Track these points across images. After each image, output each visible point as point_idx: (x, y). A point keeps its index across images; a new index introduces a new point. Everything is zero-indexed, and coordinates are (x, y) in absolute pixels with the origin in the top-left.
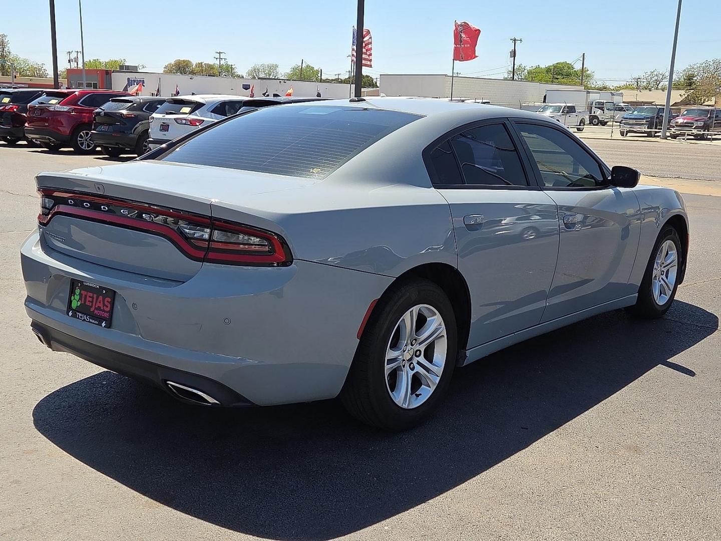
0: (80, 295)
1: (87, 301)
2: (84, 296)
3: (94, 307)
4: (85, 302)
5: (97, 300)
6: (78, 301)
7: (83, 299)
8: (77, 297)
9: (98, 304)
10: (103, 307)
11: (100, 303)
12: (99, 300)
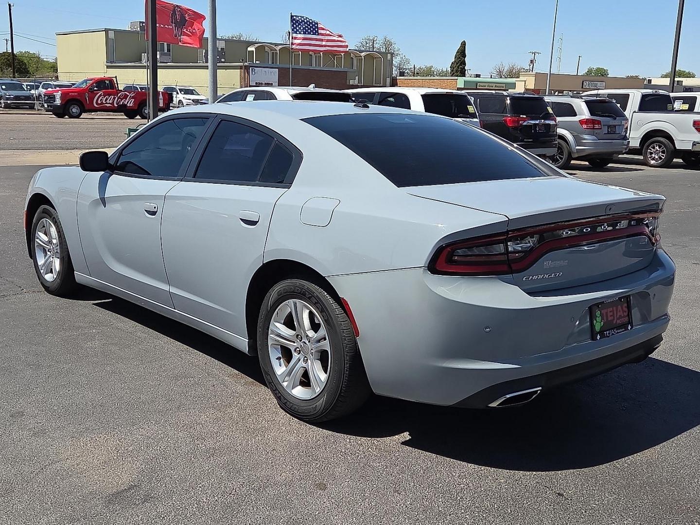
0: (601, 315)
1: (609, 316)
2: (605, 314)
3: (616, 318)
4: (607, 319)
5: (617, 310)
6: (601, 321)
7: (605, 318)
8: (599, 319)
9: (619, 314)
10: (623, 313)
11: (620, 311)
12: (619, 311)
